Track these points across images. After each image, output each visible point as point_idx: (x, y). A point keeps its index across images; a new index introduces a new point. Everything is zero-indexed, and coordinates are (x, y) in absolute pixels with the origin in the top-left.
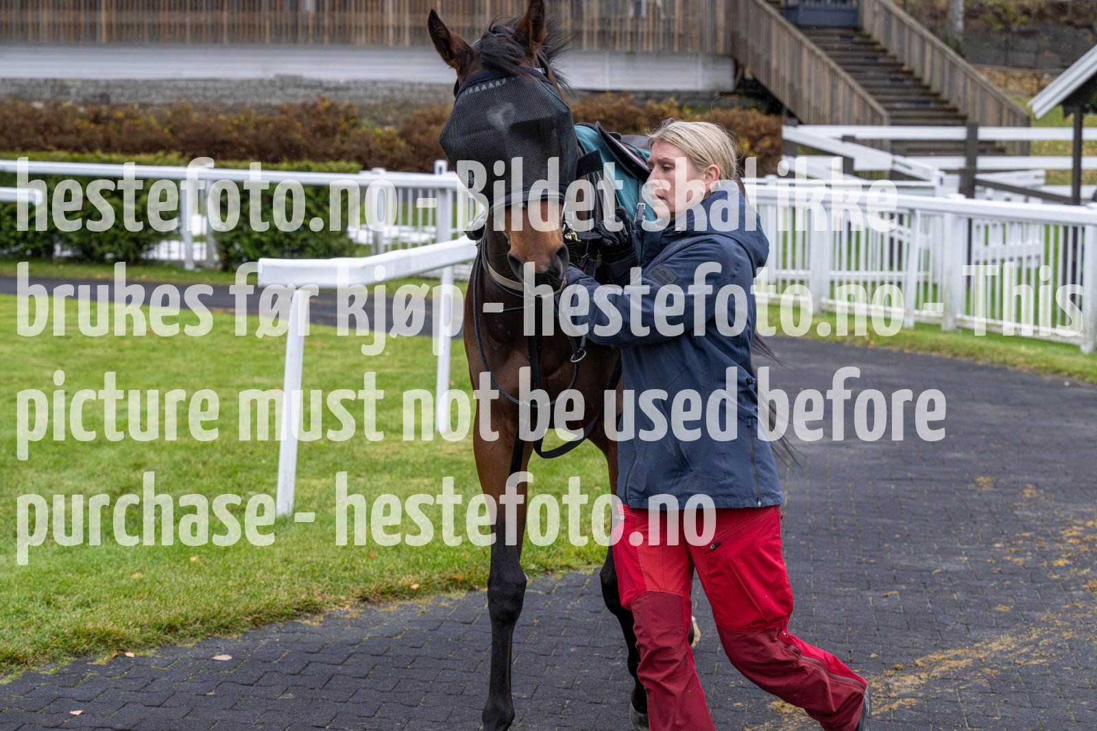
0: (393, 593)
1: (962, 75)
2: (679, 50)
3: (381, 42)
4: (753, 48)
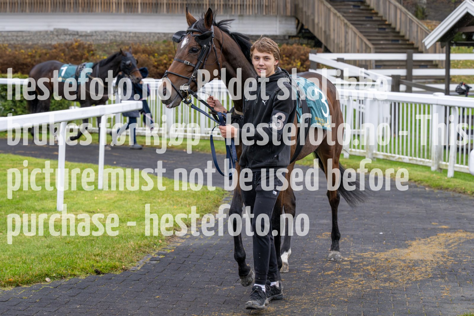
1: (416, 25)
2: (266, 14)
3: (109, 10)
4: (306, 12)
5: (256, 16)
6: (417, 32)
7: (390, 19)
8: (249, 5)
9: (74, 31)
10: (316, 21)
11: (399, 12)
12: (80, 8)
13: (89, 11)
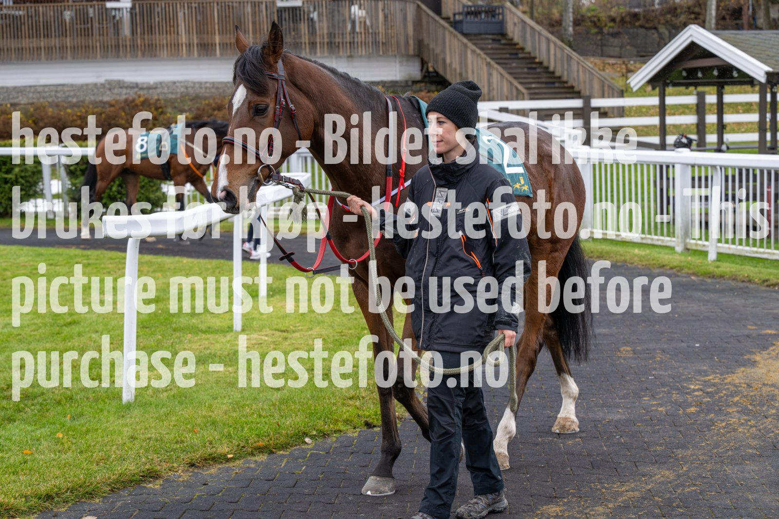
0: (214, 459)
1: (576, 63)
2: (383, 53)
3: (178, 55)
4: (433, 50)
5: (369, 57)
6: (578, 71)
7: (541, 55)
8: (361, 42)
9: (132, 83)
10: (448, 61)
11: (552, 46)
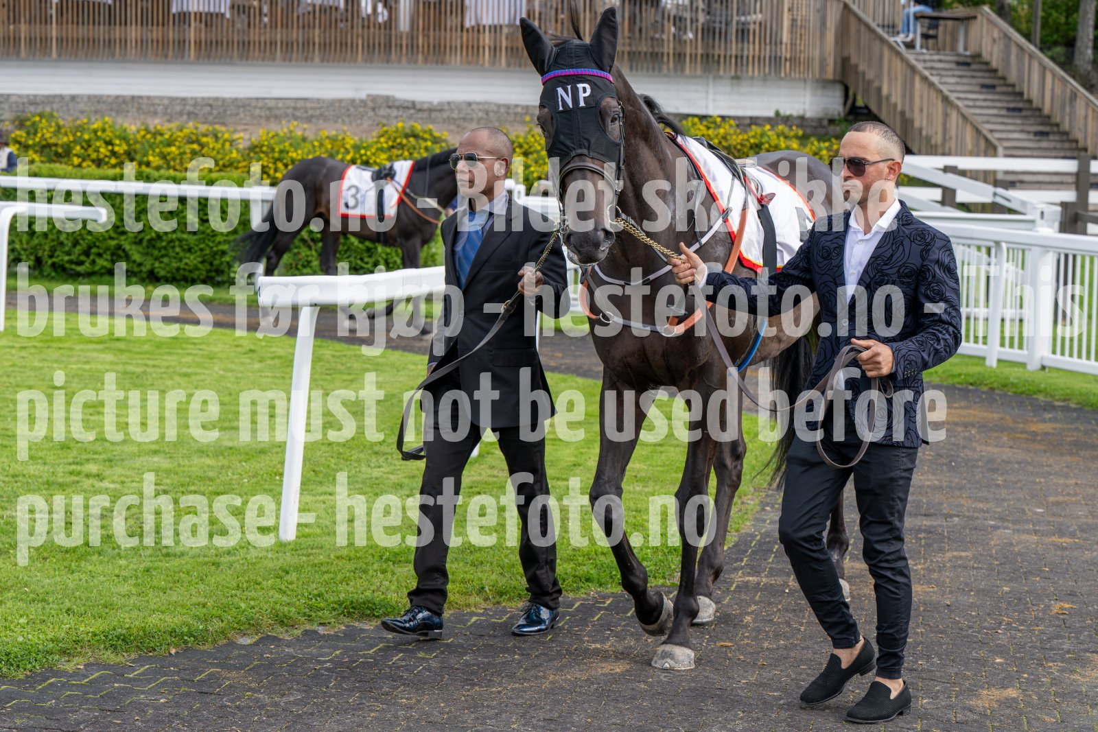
1: (1083, 104)
2: (786, 76)
3: (477, 63)
4: (864, 74)
6: (1086, 117)
7: (1032, 89)
8: (754, 57)
9: (406, 101)
11: (1049, 77)
12: (420, 56)
13: (437, 63)
